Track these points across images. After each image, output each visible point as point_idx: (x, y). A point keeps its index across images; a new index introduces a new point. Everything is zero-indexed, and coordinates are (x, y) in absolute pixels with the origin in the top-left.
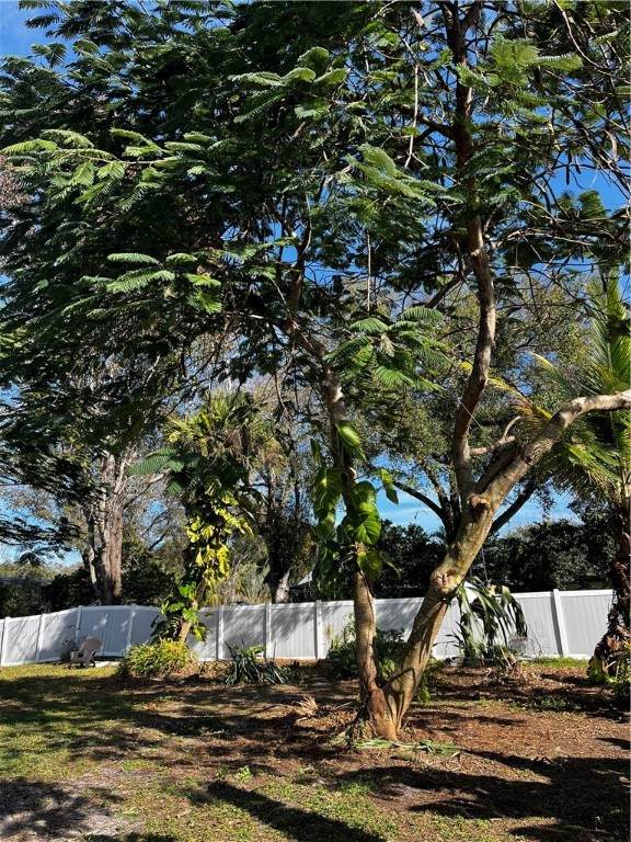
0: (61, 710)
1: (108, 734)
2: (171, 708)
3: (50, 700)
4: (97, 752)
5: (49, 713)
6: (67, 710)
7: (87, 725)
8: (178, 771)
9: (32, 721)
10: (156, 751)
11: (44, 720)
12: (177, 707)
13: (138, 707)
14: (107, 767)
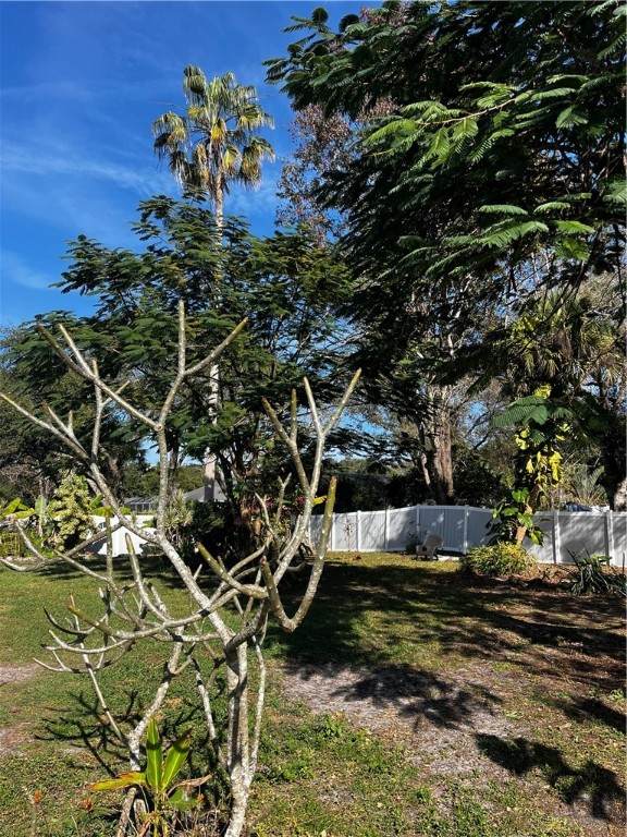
0: (422, 602)
1: (469, 631)
2: (522, 611)
3: (410, 590)
4: (465, 649)
5: (413, 604)
6: (426, 602)
7: (449, 620)
8: (546, 680)
9: (401, 610)
10: (520, 656)
11: (411, 610)
12: (527, 612)
13: (490, 607)
14: (479, 664)
